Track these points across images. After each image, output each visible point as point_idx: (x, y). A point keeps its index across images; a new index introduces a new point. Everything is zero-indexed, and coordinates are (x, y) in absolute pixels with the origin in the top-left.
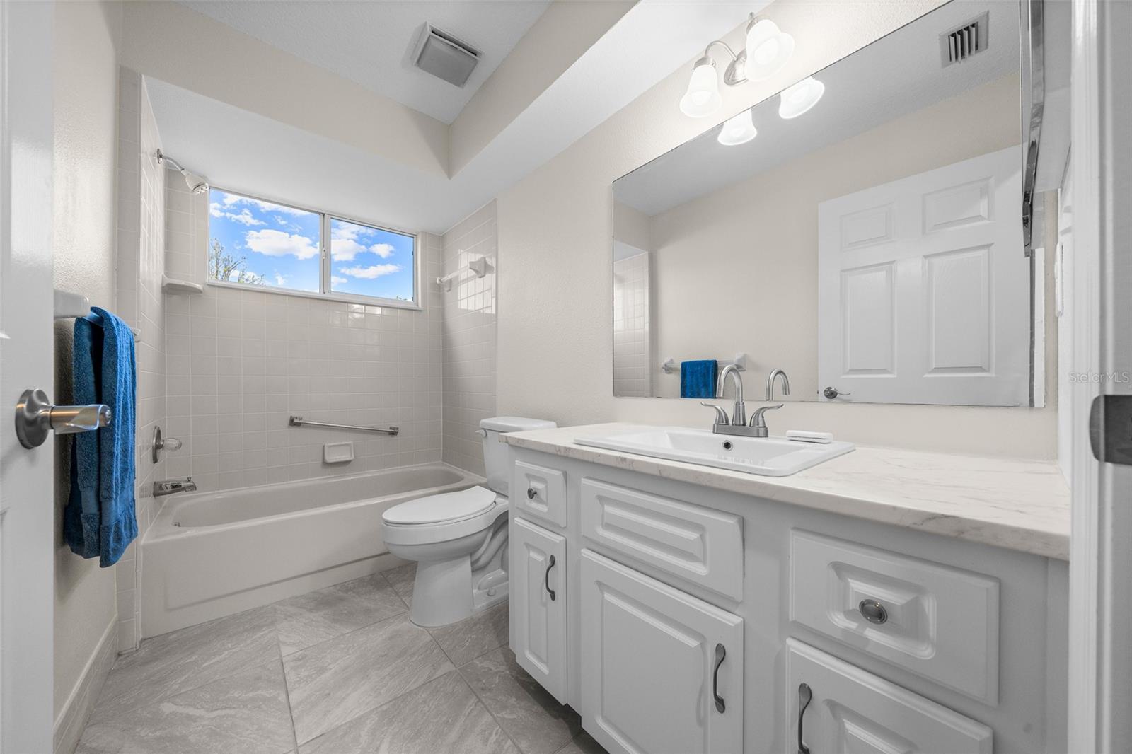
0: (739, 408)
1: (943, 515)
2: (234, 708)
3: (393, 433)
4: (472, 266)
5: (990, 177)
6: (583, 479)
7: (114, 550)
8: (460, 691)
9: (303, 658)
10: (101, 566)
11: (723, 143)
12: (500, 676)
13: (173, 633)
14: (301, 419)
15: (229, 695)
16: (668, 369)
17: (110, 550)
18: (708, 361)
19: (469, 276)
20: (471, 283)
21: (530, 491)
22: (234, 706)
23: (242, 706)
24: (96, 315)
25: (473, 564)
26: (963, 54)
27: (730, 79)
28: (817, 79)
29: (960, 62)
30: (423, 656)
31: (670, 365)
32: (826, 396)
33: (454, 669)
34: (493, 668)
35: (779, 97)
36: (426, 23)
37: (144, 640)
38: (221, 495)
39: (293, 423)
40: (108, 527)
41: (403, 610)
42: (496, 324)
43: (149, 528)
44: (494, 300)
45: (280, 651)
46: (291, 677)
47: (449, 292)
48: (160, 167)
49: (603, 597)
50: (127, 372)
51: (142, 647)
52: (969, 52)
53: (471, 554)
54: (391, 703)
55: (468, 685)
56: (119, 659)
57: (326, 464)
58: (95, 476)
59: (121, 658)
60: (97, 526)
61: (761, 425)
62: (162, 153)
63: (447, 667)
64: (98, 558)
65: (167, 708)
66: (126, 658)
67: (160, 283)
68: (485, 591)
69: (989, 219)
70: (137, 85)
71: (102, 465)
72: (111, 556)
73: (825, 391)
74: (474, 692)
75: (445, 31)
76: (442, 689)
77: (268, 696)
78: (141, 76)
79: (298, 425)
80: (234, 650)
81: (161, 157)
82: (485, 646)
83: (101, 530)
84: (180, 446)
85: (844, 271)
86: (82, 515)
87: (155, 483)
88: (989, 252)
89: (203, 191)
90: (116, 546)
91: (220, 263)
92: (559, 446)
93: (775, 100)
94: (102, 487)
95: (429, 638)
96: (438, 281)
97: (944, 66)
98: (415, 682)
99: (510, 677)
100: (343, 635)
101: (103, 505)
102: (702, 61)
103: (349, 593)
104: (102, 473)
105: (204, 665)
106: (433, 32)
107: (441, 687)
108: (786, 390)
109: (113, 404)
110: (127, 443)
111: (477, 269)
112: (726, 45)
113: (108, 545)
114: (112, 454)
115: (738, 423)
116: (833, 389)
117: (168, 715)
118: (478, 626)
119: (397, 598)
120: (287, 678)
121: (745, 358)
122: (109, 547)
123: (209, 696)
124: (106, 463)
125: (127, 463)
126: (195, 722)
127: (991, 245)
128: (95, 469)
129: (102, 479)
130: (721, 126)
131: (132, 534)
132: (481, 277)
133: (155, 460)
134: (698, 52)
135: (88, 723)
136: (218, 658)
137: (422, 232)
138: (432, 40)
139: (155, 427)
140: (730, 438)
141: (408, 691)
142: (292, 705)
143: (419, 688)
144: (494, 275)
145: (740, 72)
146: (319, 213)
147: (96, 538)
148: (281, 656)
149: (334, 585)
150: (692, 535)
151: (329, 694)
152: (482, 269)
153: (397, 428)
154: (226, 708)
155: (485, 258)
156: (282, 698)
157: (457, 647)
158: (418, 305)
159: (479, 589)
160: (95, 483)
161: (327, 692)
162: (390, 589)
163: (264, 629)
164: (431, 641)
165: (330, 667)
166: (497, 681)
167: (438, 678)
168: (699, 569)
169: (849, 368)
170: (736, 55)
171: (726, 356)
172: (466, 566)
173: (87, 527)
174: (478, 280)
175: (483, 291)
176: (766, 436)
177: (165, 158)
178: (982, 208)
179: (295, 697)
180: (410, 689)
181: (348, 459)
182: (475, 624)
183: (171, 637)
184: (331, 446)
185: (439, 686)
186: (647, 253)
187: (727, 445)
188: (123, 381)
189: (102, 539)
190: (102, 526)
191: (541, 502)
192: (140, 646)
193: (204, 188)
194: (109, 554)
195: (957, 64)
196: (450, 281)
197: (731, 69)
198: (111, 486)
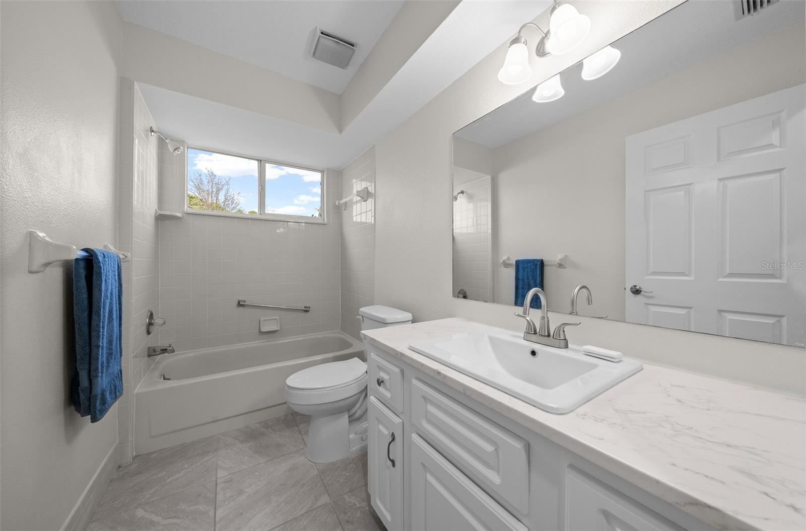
0: (545, 321)
1: (705, 504)
2: (180, 518)
3: (306, 310)
4: (358, 194)
5: (783, 111)
6: (413, 380)
7: (100, 411)
8: (331, 521)
9: (231, 481)
10: (91, 422)
11: (537, 101)
12: (361, 511)
13: (154, 452)
14: (244, 302)
15: (178, 507)
16: (506, 265)
17: (97, 411)
18: (536, 260)
19: (358, 200)
20: (359, 205)
21: (378, 380)
22: (180, 516)
23: (185, 517)
24: (87, 254)
25: (349, 417)
26: (755, 8)
27: (541, 51)
28: (614, 48)
29: (753, 15)
30: (309, 487)
31: (509, 262)
32: (632, 292)
33: (330, 501)
34: (357, 503)
35: (582, 63)
36: (316, 27)
37: (136, 456)
38: (191, 354)
39: (240, 304)
40: (96, 396)
41: (302, 447)
42: (375, 235)
43: (143, 380)
44: (373, 218)
45: (217, 473)
46: (220, 497)
47: (345, 211)
48: (153, 138)
49: (426, 477)
50: (114, 287)
51: (135, 461)
52: (761, 5)
53: (349, 410)
54: (282, 526)
55: (337, 515)
56: (119, 470)
57: (261, 333)
58: (87, 362)
59: (121, 469)
60: (88, 396)
61: (562, 337)
62: (154, 129)
63: (325, 499)
64: (89, 417)
65: (140, 513)
66: (123, 470)
67: (153, 215)
68: (360, 436)
69: (780, 147)
70: (131, 88)
71: (92, 355)
72: (97, 415)
73: (631, 288)
74: (341, 524)
75: (330, 32)
76: (319, 518)
77: (203, 510)
78: (134, 83)
79: (243, 306)
80: (188, 470)
81: (153, 131)
82: (354, 484)
83: (91, 398)
84: (164, 323)
85: (647, 191)
86: (79, 388)
87: (149, 348)
88: (780, 175)
89: (179, 153)
90: (102, 408)
91: (214, 185)
92: (397, 351)
93: (579, 66)
94: (92, 369)
95: (316, 472)
96: (337, 204)
97: (737, 19)
98: (301, 510)
99: (368, 512)
100: (259, 464)
101: (92, 381)
102: (516, 41)
103: (269, 429)
104: (92, 360)
105: (168, 480)
106: (322, 33)
107: (318, 516)
108: (589, 301)
109: (99, 313)
110: (112, 336)
111: (361, 196)
112: (535, 25)
113: (95, 408)
114: (98, 346)
115: (543, 334)
116: (638, 287)
117: (139, 519)
118: (352, 465)
119: (300, 435)
120: (218, 496)
121: (566, 258)
122: (96, 409)
123: (166, 506)
124: (94, 353)
125: (112, 349)
126: (154, 526)
127: (783, 169)
128: (88, 357)
129: (92, 364)
130: (534, 90)
131: (116, 396)
132: (364, 201)
133: (149, 333)
134: (513, 34)
135: (91, 519)
136: (178, 476)
137: (327, 169)
138: (321, 38)
139: (149, 311)
140: (536, 347)
141: (294, 517)
142: (217, 520)
143: (303, 515)
144: (373, 200)
145: (549, 46)
146: (258, 160)
147: (87, 403)
148: (216, 478)
149: (260, 423)
150: (489, 448)
151: (242, 514)
152: (365, 195)
153: (309, 307)
154: (175, 517)
155: (367, 188)
156: (211, 513)
157: (334, 482)
158: (324, 220)
159: (356, 434)
160: (87, 367)
161: (241, 511)
162: (296, 428)
163: (210, 454)
164: (317, 475)
165: (247, 490)
166: (358, 516)
167: (317, 508)
168: (494, 478)
169: (651, 271)
170: (545, 32)
171: (551, 256)
172: (345, 418)
173: (82, 396)
174: (363, 203)
175: (366, 212)
176: (566, 347)
177: (155, 132)
178: (775, 137)
179: (220, 513)
180: (296, 516)
181: (274, 329)
182: (350, 463)
183: (153, 456)
184: (264, 320)
185: (317, 515)
186: (490, 176)
187: (533, 353)
188: (109, 295)
189: (92, 405)
190: (92, 395)
191: (386, 389)
192: (133, 461)
193: (180, 150)
194: (96, 414)
195: (750, 16)
196: (346, 203)
197: (542, 43)
198: (97, 369)
